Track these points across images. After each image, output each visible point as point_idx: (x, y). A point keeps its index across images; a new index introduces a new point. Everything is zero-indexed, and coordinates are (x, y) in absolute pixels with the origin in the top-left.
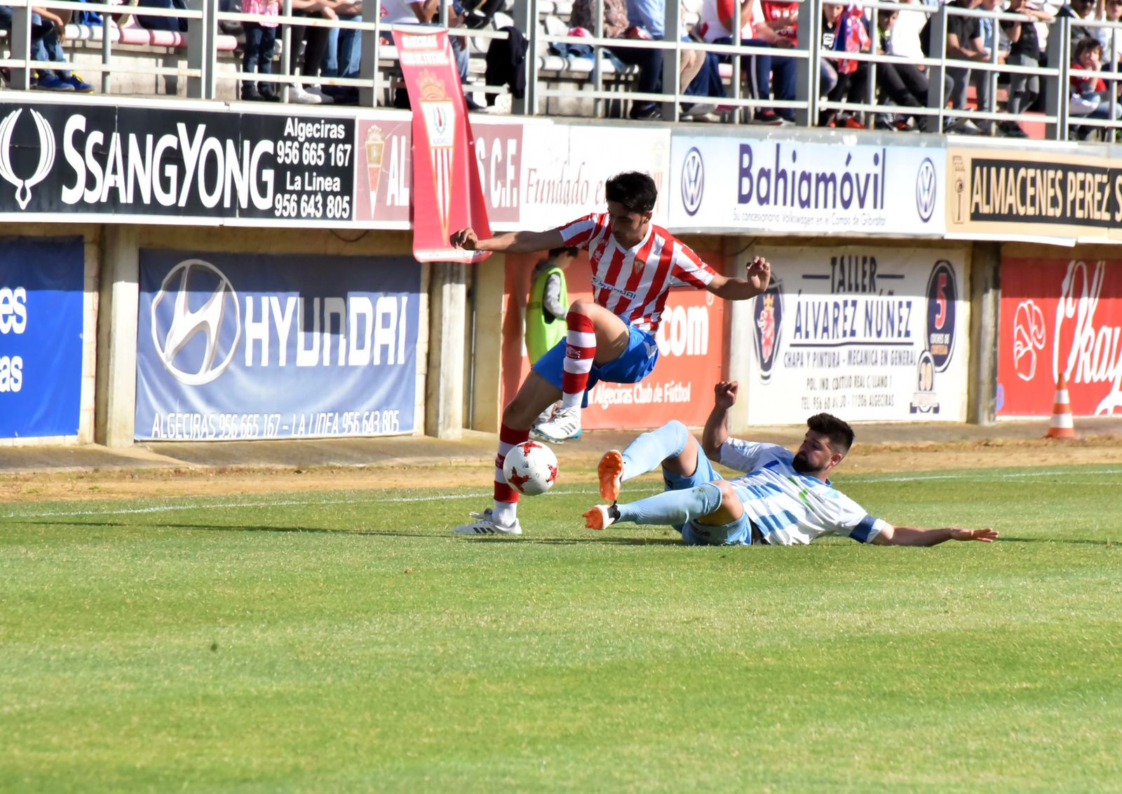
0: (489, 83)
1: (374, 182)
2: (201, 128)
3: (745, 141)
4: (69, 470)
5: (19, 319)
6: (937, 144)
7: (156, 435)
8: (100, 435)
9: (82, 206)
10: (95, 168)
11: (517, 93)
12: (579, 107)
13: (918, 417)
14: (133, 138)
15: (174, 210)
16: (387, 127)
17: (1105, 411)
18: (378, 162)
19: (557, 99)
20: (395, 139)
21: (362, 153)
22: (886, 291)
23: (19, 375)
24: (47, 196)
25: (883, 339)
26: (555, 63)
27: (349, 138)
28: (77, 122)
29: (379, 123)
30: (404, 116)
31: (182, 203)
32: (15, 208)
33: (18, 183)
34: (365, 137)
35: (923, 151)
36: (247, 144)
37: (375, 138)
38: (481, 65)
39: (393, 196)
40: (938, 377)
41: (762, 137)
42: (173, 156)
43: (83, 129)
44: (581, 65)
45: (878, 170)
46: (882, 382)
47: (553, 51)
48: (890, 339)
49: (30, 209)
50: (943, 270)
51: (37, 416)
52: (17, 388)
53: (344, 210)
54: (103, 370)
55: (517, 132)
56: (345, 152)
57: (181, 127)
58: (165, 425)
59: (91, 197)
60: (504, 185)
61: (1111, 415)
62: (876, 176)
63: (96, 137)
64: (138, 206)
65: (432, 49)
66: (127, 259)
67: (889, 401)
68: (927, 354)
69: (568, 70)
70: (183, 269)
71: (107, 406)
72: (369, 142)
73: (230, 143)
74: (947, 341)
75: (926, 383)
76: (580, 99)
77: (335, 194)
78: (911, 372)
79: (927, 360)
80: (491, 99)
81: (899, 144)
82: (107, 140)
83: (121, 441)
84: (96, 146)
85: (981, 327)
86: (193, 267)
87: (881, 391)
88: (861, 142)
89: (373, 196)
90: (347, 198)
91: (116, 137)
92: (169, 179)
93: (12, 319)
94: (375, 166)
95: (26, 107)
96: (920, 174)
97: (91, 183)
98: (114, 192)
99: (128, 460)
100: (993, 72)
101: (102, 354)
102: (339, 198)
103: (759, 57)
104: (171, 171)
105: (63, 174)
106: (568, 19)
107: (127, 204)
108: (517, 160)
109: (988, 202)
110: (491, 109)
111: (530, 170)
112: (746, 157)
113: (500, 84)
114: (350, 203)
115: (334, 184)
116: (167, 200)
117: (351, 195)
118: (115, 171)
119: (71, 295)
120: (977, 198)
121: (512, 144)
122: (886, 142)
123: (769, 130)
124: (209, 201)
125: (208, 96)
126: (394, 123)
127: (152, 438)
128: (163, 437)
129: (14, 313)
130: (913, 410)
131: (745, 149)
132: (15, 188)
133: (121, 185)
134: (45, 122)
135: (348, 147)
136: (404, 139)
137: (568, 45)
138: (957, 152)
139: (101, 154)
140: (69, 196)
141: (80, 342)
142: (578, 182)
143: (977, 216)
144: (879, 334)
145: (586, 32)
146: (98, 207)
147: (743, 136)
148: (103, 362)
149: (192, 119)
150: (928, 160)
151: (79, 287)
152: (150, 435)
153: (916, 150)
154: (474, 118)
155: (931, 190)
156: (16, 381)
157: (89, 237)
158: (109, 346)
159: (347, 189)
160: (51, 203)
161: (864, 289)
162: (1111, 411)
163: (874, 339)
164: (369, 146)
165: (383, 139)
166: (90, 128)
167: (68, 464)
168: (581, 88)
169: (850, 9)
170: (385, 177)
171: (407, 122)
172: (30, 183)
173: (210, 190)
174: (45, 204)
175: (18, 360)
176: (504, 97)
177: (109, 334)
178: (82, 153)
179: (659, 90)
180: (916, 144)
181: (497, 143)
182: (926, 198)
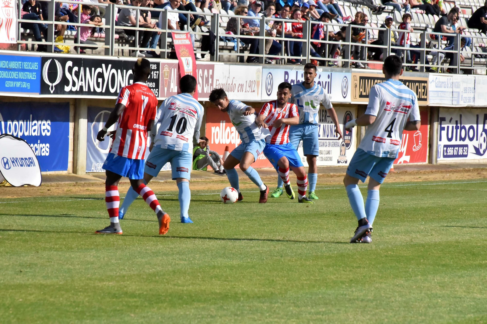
0: (202, 50)
1: (166, 84)
2: (110, 66)
3: (286, 70)
4: (67, 183)
5: (48, 131)
6: (348, 72)
7: (93, 171)
8: (75, 170)
9: (71, 92)
10: (75, 79)
11: (212, 54)
12: (230, 58)
13: (340, 164)
14: (88, 69)
15: (101, 94)
16: (170, 65)
17: (401, 162)
18: (167, 77)
19: (222, 56)
20: (173, 69)
21: (162, 74)
22: (330, 122)
23: (48, 150)
24: (60, 89)
25: (329, 138)
26: (222, 44)
27: (158, 69)
28: (69, 64)
29: (168, 64)
30: (175, 61)
31: (104, 91)
32: (49, 93)
33: (50, 84)
34: (163, 69)
35: (344, 74)
36: (125, 71)
37: (166, 69)
38: (198, 44)
39: (172, 89)
40: (347, 150)
41: (292, 69)
42: (101, 75)
43: (71, 66)
44: (231, 44)
45: (329, 80)
46: (329, 152)
47: (221, 40)
48: (331, 138)
49: (54, 93)
50: (348, 114)
51: (54, 164)
52: (47, 154)
53: (156, 94)
54: (76, 148)
55: (212, 67)
56: (156, 74)
57: (103, 65)
58: (96, 167)
59: (74, 89)
60: (208, 85)
61: (402, 164)
62: (329, 82)
63: (76, 69)
64: (89, 92)
65: (184, 39)
66: (84, 111)
67: (331, 159)
68: (343, 143)
69: (226, 46)
70: (102, 114)
71: (77, 161)
72: (164, 70)
73: (119, 71)
74: (350, 139)
75: (343, 153)
76: (230, 56)
77: (153, 88)
78: (338, 149)
79: (343, 145)
80: (203, 56)
81: (336, 71)
82: (79, 70)
83: (82, 173)
84: (76, 71)
85: (361, 134)
86: (105, 113)
87: (328, 156)
88: (324, 71)
89: (166, 89)
90: (157, 90)
91: (82, 69)
92: (99, 83)
93: (46, 131)
94: (167, 79)
95: (53, 58)
96: (343, 82)
97: (74, 84)
98: (81, 87)
99: (85, 179)
100: (366, 47)
101: (75, 142)
102: (154, 90)
103: (290, 42)
104: (100, 80)
105: (65, 81)
106: (225, 28)
107: (86, 92)
108: (212, 77)
109: (365, 92)
110: (203, 59)
111: (217, 80)
112: (287, 76)
113: (206, 51)
114: (158, 91)
115: (153, 85)
116: (98, 90)
117: (158, 89)
118: (82, 80)
119: (65, 123)
120: (361, 90)
121: (211, 71)
122: (332, 71)
123: (294, 66)
124: (112, 91)
125: (112, 55)
126: (172, 64)
127: (92, 172)
128: (95, 171)
129: (47, 129)
130: (338, 162)
131: (286, 73)
132: (50, 86)
133: (84, 85)
134: (59, 63)
135: (158, 72)
136: (176, 69)
137: (226, 37)
138: (355, 74)
139: (77, 74)
140: (67, 89)
141: (68, 139)
142: (232, 84)
143: (361, 96)
144: (328, 136)
145: (232, 33)
146: (76, 93)
147: (286, 69)
148: (76, 145)
149: (107, 62)
150: (346, 77)
151: (68, 121)
152: (91, 171)
153: (342, 73)
154: (198, 62)
155: (346, 87)
156: (47, 152)
157: (71, 103)
158: (78, 140)
159: (157, 87)
160: (61, 91)
161: (323, 121)
162: (402, 162)
163: (326, 138)
164: (165, 72)
165: (169, 69)
166: (74, 66)
167: (66, 181)
168: (230, 52)
169: (320, 25)
170: (169, 83)
171: (176, 64)
172: (54, 84)
173: (113, 87)
174: (59, 92)
175: (48, 145)
176: (208, 55)
177: (78, 136)
178: (71, 74)
179: (258, 53)
180: (342, 71)
181: (206, 71)
182: (345, 90)
